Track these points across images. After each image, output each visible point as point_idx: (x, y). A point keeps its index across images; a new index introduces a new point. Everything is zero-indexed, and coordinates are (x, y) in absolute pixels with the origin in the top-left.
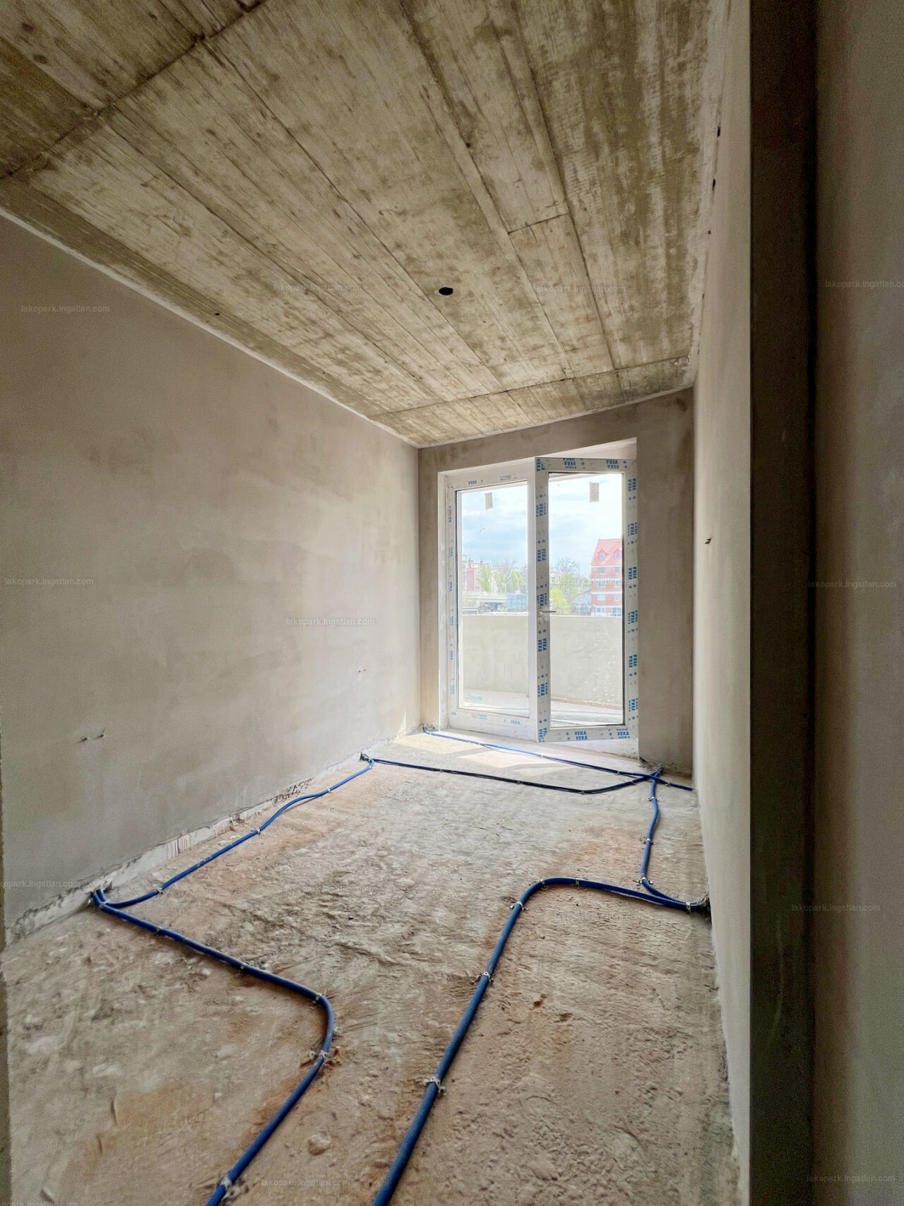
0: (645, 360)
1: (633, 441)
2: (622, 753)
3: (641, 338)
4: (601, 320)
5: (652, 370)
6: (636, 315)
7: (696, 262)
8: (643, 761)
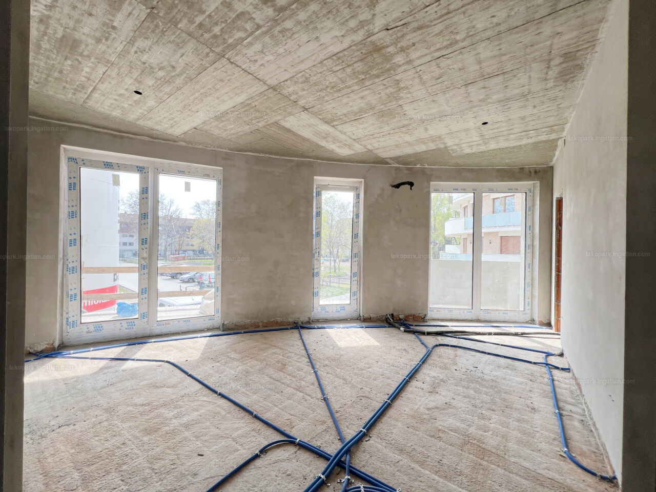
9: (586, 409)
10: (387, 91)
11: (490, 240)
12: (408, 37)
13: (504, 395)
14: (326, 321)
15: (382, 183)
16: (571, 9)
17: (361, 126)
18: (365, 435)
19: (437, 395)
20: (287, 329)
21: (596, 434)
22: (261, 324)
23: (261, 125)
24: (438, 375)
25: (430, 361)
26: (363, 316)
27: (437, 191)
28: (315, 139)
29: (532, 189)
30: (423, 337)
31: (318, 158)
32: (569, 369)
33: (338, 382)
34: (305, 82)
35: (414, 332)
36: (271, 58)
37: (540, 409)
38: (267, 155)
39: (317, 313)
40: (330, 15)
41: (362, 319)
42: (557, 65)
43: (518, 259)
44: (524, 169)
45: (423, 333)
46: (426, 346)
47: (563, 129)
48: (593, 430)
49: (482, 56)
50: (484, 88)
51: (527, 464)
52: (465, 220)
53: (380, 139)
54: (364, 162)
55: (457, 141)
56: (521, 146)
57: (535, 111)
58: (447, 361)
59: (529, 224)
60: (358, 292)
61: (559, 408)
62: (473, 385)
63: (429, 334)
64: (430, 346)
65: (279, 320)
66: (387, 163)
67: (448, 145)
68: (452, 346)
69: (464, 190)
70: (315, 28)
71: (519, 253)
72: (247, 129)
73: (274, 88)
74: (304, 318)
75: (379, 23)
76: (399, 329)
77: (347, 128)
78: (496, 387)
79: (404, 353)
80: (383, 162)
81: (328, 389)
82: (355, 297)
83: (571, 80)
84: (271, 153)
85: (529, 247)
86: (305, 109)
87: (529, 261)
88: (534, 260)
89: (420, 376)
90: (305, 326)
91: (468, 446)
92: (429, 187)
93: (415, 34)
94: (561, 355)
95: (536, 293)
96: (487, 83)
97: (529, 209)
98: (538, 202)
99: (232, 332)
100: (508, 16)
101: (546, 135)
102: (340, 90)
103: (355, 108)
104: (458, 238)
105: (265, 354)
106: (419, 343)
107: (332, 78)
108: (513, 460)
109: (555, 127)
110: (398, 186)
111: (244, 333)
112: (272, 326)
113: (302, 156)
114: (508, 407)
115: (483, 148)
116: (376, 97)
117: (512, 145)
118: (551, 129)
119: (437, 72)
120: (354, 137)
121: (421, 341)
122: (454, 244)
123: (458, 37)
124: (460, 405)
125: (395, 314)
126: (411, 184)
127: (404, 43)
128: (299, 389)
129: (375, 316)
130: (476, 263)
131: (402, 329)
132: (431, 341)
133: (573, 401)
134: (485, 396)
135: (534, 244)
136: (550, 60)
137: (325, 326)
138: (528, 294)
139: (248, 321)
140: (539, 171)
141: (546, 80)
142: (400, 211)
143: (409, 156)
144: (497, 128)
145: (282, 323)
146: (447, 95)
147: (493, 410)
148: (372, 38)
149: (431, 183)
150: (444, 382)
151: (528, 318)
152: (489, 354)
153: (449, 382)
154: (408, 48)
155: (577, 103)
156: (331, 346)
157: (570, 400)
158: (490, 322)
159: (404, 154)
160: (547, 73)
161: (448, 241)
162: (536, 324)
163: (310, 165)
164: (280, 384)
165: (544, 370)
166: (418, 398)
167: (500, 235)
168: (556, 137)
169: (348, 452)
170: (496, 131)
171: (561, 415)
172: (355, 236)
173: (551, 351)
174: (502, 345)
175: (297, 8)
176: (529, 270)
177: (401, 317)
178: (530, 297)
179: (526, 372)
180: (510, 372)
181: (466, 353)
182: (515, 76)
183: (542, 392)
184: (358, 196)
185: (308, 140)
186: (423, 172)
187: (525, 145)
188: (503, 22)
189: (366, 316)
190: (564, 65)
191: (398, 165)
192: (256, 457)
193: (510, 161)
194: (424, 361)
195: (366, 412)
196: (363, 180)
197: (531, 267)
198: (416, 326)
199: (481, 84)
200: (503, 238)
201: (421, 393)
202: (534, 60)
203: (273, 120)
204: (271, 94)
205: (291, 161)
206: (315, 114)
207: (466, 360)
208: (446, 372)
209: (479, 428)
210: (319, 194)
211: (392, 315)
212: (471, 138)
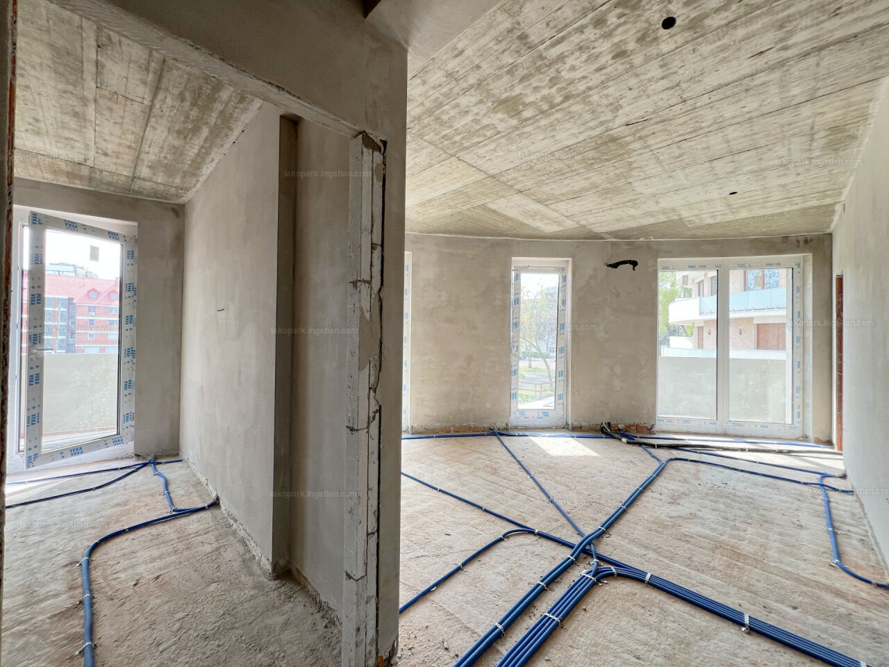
0: (159, 181)
1: (136, 224)
2: (115, 456)
3: (162, 171)
4: (139, 152)
5: (161, 188)
6: (166, 161)
7: (213, 160)
8: (138, 456)
9: (869, 530)
10: (617, 172)
11: (740, 330)
12: (648, 129)
13: (762, 511)
14: (526, 428)
15: (595, 263)
16: (833, 95)
17: (579, 204)
18: (604, 532)
19: (679, 506)
20: (484, 435)
21: (878, 553)
22: (452, 429)
23: (464, 208)
24: (678, 488)
25: (665, 474)
26: (572, 424)
27: (666, 268)
28: (521, 218)
29: (802, 264)
30: (652, 450)
31: (517, 236)
32: (852, 491)
33: (560, 488)
34: (529, 169)
35: (640, 444)
36: (502, 153)
37: (808, 526)
38: (459, 236)
39: (514, 419)
40: (571, 120)
41: (570, 427)
42: (823, 137)
43: (783, 356)
44: (789, 238)
45: (653, 446)
46: (658, 460)
47: (840, 194)
48: (875, 548)
49: (730, 137)
50: (733, 162)
51: (789, 569)
52: (700, 300)
53: (598, 215)
54: (572, 238)
55: (696, 212)
56: (782, 213)
57: (799, 178)
58: (687, 476)
59: (797, 309)
60: (565, 395)
61: (833, 527)
62: (722, 500)
63: (660, 446)
64: (664, 460)
65: (472, 424)
66: (602, 238)
67: (682, 216)
68: (691, 461)
69: (703, 267)
70: (554, 130)
71: (784, 348)
72: (449, 212)
73: (493, 177)
74: (500, 424)
75: (621, 120)
76: (620, 440)
77: (562, 207)
78: (752, 503)
79: (631, 465)
80: (597, 236)
81: (552, 493)
82: (561, 401)
83: (843, 148)
84: (464, 234)
85: (799, 341)
86: (520, 191)
87: (798, 358)
88: (806, 358)
89: (655, 487)
90: (503, 432)
91: (721, 550)
92: (655, 265)
93: (656, 126)
94: (844, 477)
95: (810, 400)
96: (736, 158)
97: (796, 291)
98: (810, 281)
99: (423, 436)
100: (761, 106)
101: (818, 200)
102: (563, 174)
103: (576, 188)
104: (688, 327)
105: (470, 459)
106: (649, 456)
107: (558, 165)
108: (773, 564)
109: (828, 193)
110: (615, 266)
111: (436, 437)
112: (465, 432)
113: (500, 234)
114: (766, 522)
115: (730, 217)
116: (603, 177)
117: (770, 213)
118: (824, 194)
119: (678, 152)
120: (567, 214)
121: (651, 454)
122: (681, 336)
123: (703, 125)
124: (708, 516)
125: (612, 423)
126: (634, 264)
127: (643, 133)
128: (519, 491)
129: (586, 424)
130: (721, 360)
131: (624, 440)
132: (664, 455)
133: (854, 522)
134: (738, 510)
135: (806, 336)
136: (813, 135)
137: (527, 433)
138: (798, 402)
139: (438, 425)
140: (811, 240)
141: (810, 150)
142: (618, 295)
143: (632, 229)
144: (750, 197)
145: (476, 429)
146: (687, 171)
147: (749, 524)
148: (609, 132)
149: (659, 259)
150: (686, 495)
151: (798, 433)
152: (742, 471)
153: (692, 495)
154: (647, 136)
155: (855, 167)
156: (541, 454)
157: (848, 520)
158: (743, 437)
159: (625, 228)
160: (810, 145)
161: (674, 331)
162: (810, 442)
163: (507, 244)
164: (497, 486)
165: (819, 491)
166: (657, 508)
167: (756, 322)
168: (833, 202)
169: (589, 543)
170: (747, 199)
171: (835, 534)
172: (560, 327)
173: (828, 472)
174: (760, 463)
175: (541, 118)
176: (799, 370)
177: (621, 426)
178: (801, 406)
179: (793, 492)
180: (771, 490)
181: (711, 469)
182: (770, 150)
183: (813, 511)
184: (564, 279)
185: (511, 219)
186: (648, 246)
187: (789, 212)
188: (755, 110)
189: (576, 424)
190: (831, 137)
191: (614, 240)
192: (500, 540)
193: (768, 229)
194: (659, 473)
195: (600, 515)
196: (571, 259)
197: (801, 366)
198: (641, 438)
199: (730, 158)
200: (760, 327)
201: (660, 503)
202: (794, 135)
203: (481, 203)
204: (489, 182)
205: (485, 241)
206: (528, 196)
207: (711, 476)
208: (688, 486)
209: (733, 537)
210: (517, 277)
211: (609, 424)
212: (715, 208)
